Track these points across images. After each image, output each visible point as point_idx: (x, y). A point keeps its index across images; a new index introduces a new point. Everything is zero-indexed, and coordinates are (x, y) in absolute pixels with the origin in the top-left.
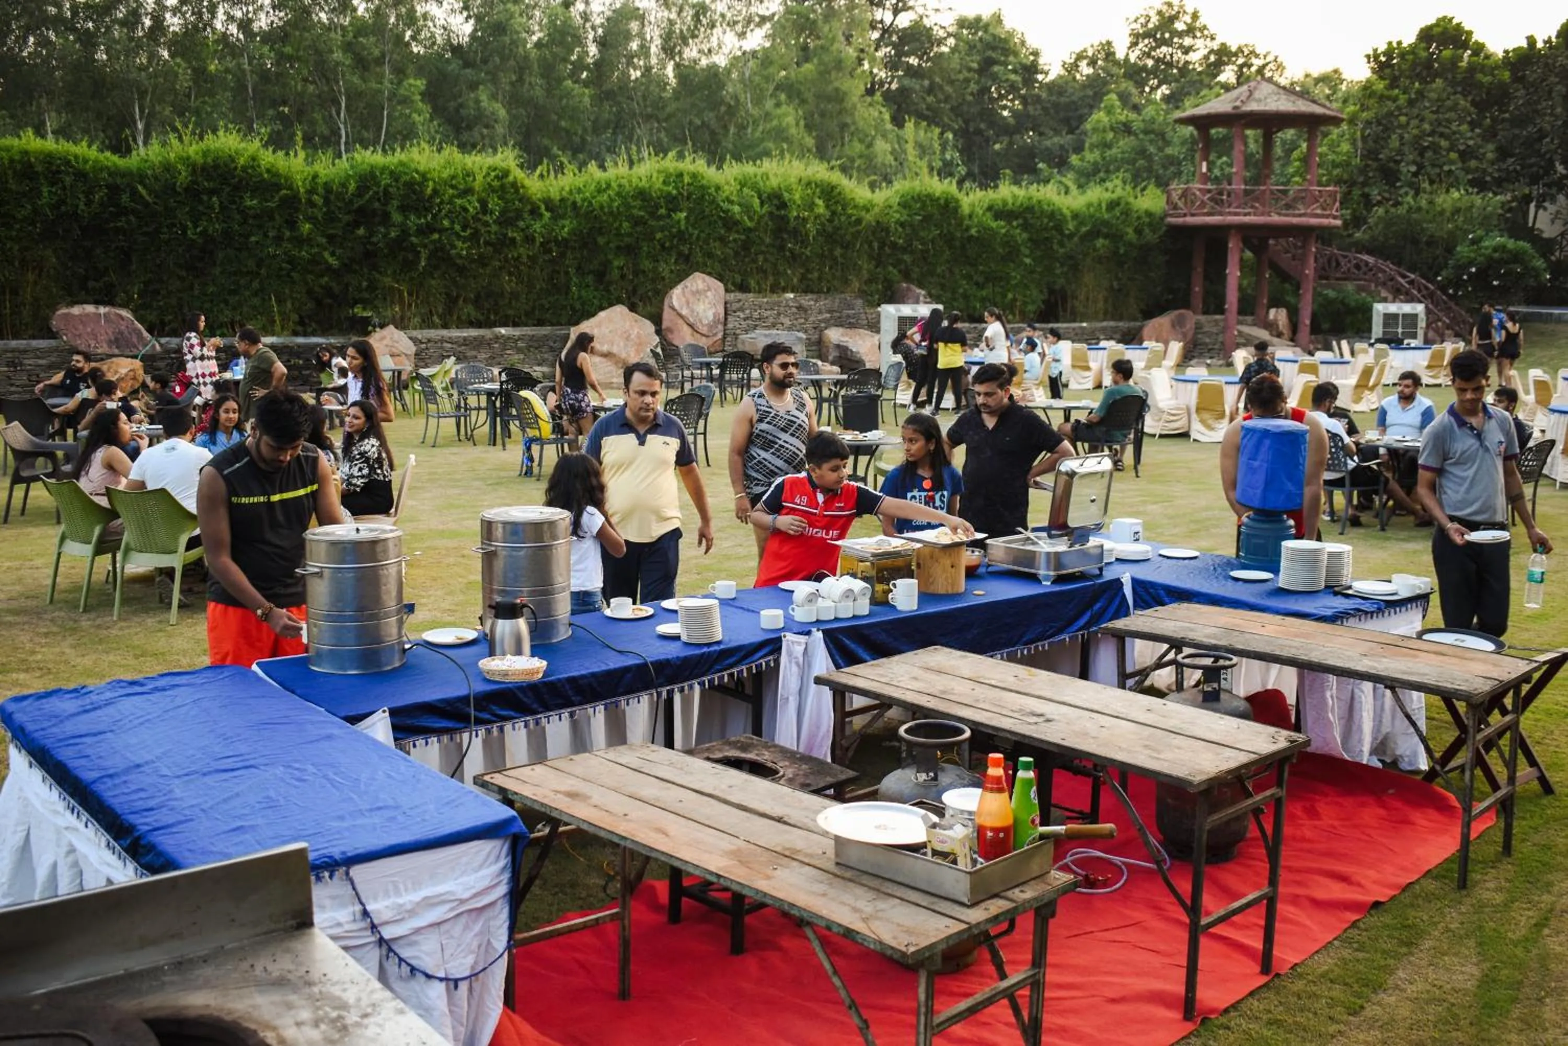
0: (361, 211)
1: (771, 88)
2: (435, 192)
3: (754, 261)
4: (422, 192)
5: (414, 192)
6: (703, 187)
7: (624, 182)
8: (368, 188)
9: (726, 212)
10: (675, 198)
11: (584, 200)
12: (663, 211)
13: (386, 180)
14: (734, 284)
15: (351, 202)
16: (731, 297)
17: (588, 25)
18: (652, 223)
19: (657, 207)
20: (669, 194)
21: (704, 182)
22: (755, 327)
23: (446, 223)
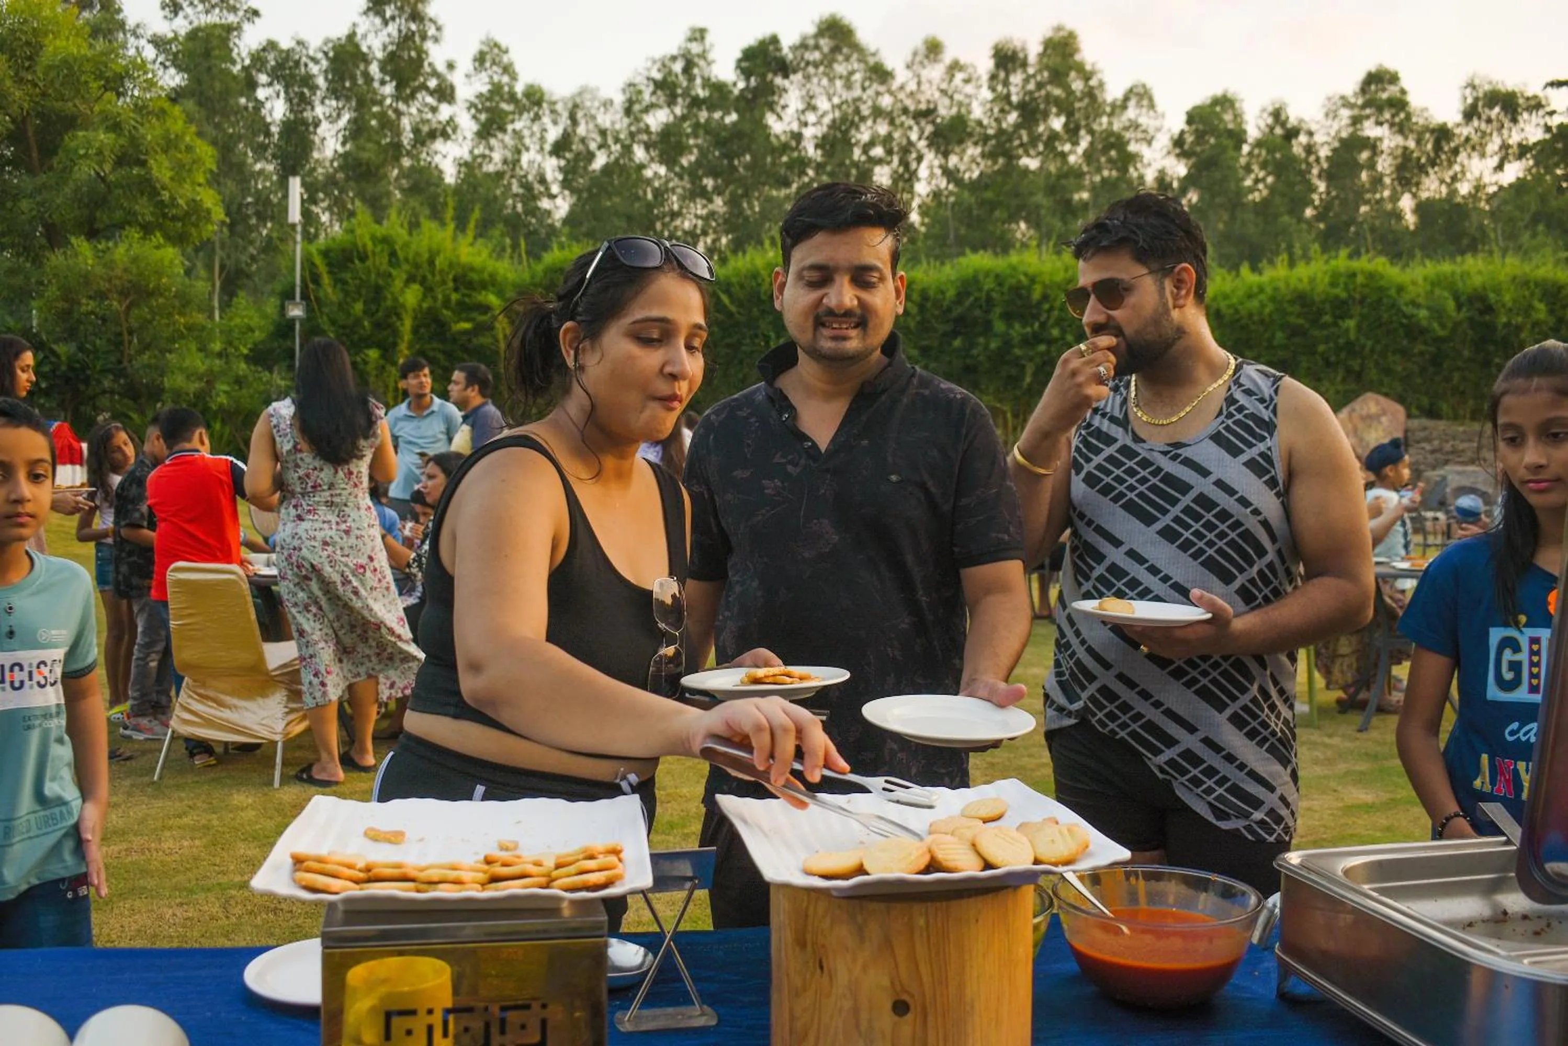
0: (961, 320)
1: (1527, 217)
2: (1045, 297)
3: (1448, 380)
4: (1029, 297)
5: (1020, 296)
6: (1381, 289)
7: (1282, 285)
8: (968, 294)
9: (1410, 317)
10: (1344, 302)
11: (1229, 307)
12: (1327, 318)
13: (989, 284)
14: (1419, 408)
15: (949, 310)
16: (1415, 423)
17: (1312, 158)
18: (1316, 333)
19: (1320, 313)
20: (1337, 297)
21: (1382, 283)
22: (1446, 462)
23: (1055, 332)
